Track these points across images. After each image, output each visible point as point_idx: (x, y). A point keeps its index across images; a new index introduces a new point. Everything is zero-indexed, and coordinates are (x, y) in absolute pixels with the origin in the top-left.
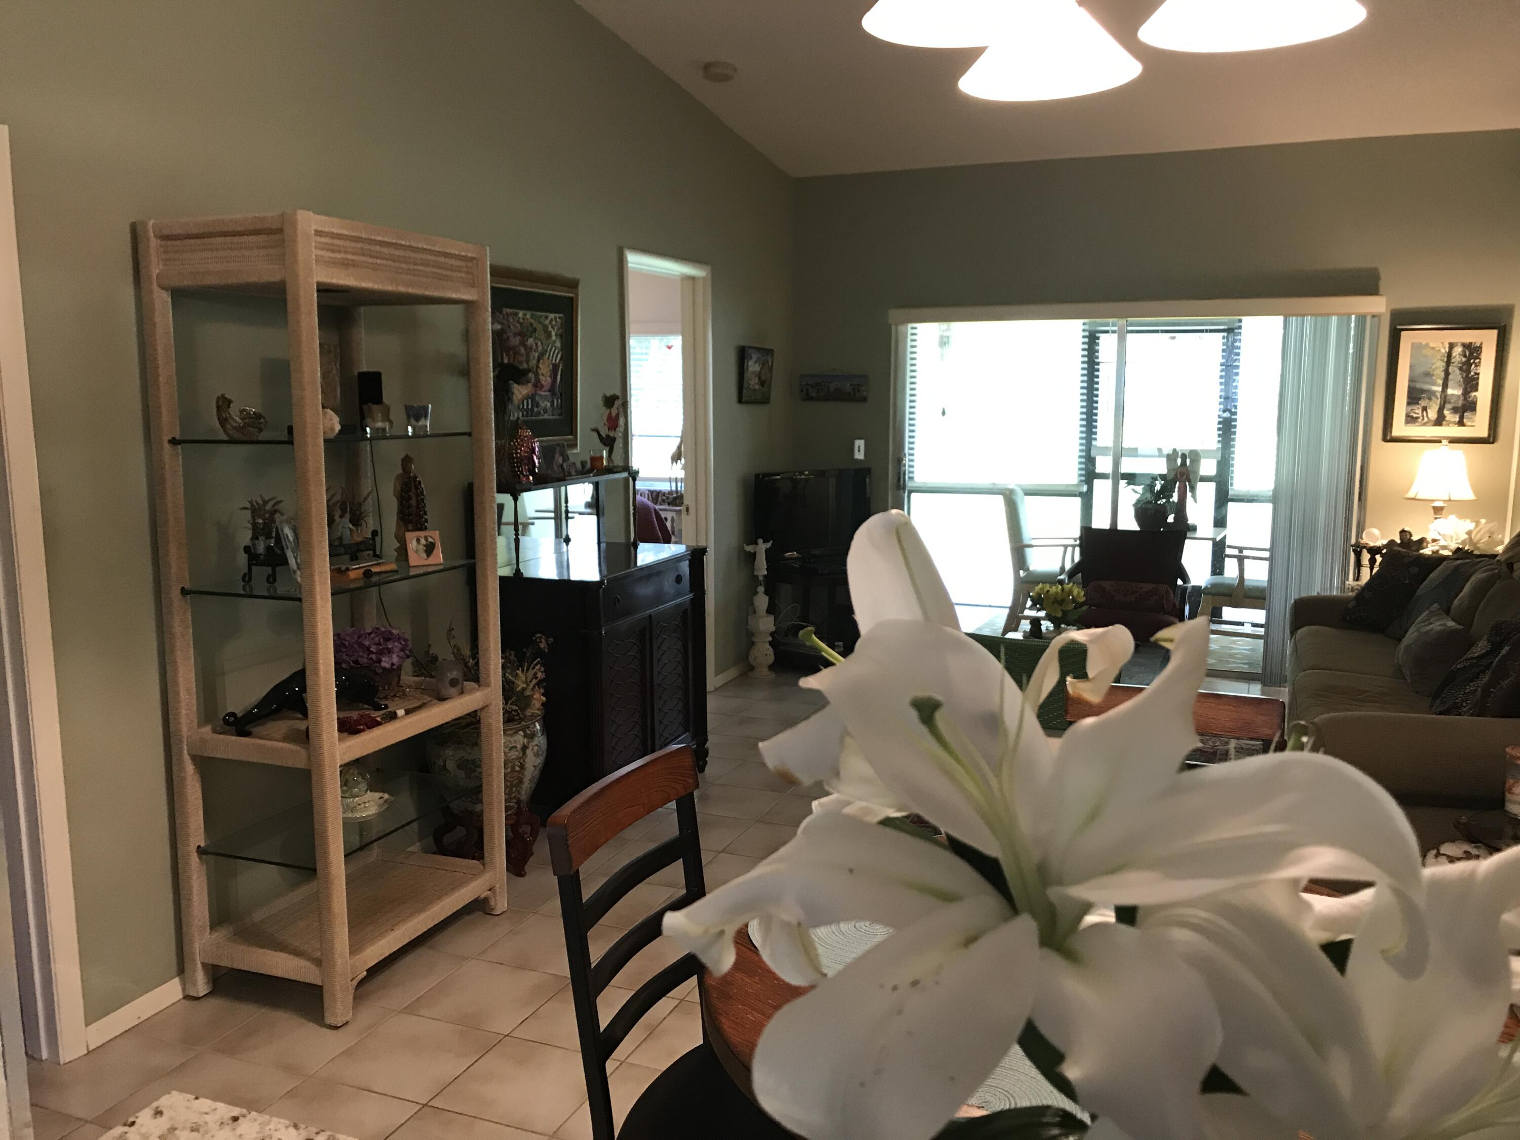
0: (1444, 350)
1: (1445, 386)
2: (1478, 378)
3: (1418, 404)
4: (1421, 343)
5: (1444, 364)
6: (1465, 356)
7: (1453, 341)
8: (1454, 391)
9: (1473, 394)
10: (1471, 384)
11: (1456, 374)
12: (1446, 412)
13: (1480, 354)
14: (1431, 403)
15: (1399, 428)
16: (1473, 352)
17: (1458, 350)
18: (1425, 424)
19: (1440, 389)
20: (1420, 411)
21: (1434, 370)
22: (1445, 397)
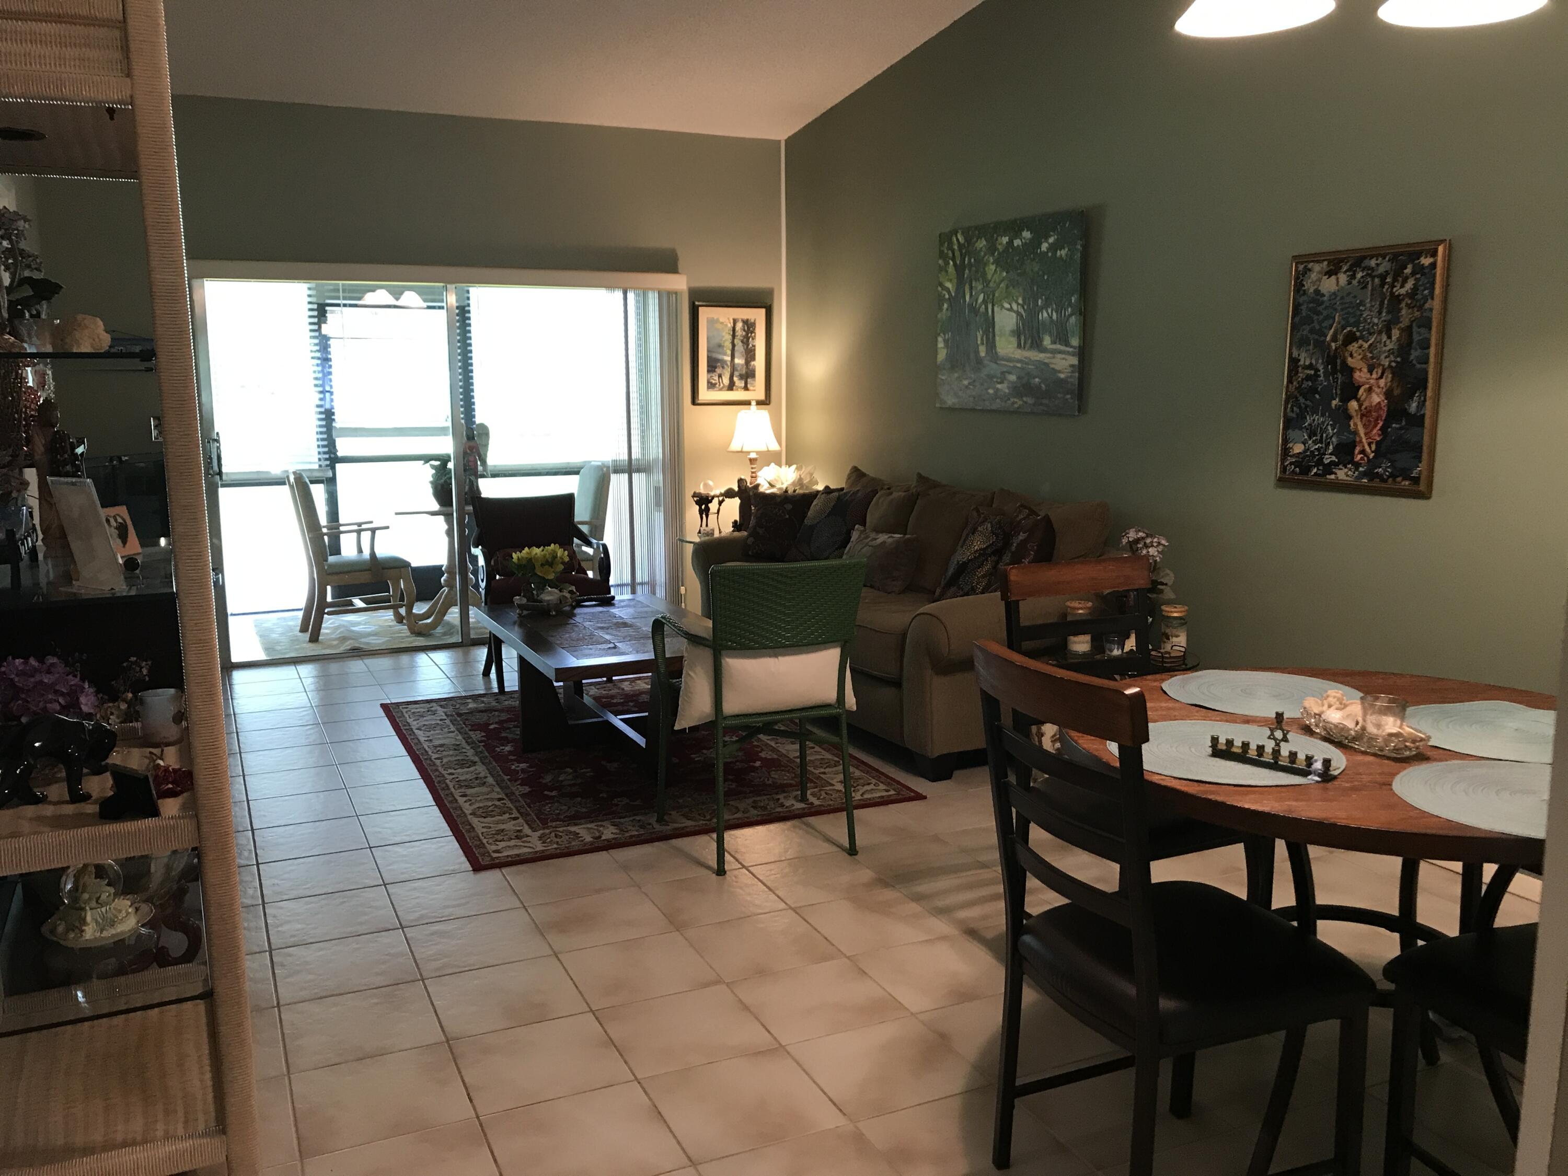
0: (730, 325)
1: (733, 357)
2: (755, 350)
3: (715, 371)
4: (713, 318)
5: (730, 337)
6: (744, 330)
7: (736, 317)
8: (739, 361)
9: (752, 363)
10: (750, 355)
11: (740, 347)
12: (735, 379)
13: (754, 329)
14: (724, 371)
15: (705, 394)
16: (749, 327)
17: (739, 325)
18: (721, 390)
19: (728, 358)
20: (716, 378)
21: (725, 341)
22: (734, 365)
